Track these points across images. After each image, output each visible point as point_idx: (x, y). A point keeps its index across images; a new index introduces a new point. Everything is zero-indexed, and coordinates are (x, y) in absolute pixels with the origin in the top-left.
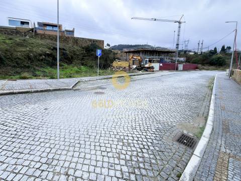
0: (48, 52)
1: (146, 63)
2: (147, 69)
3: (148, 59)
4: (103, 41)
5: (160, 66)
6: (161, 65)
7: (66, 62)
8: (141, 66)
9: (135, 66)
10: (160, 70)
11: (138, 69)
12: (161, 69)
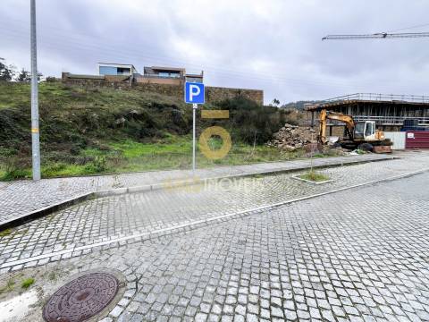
0: (135, 111)
1: (368, 132)
2: (372, 147)
3: (373, 122)
4: (261, 92)
5: (407, 139)
6: (411, 135)
7: (177, 131)
8: (351, 139)
9: (334, 140)
10: (407, 148)
11: (344, 146)
12: (410, 145)
